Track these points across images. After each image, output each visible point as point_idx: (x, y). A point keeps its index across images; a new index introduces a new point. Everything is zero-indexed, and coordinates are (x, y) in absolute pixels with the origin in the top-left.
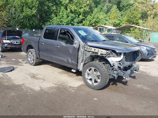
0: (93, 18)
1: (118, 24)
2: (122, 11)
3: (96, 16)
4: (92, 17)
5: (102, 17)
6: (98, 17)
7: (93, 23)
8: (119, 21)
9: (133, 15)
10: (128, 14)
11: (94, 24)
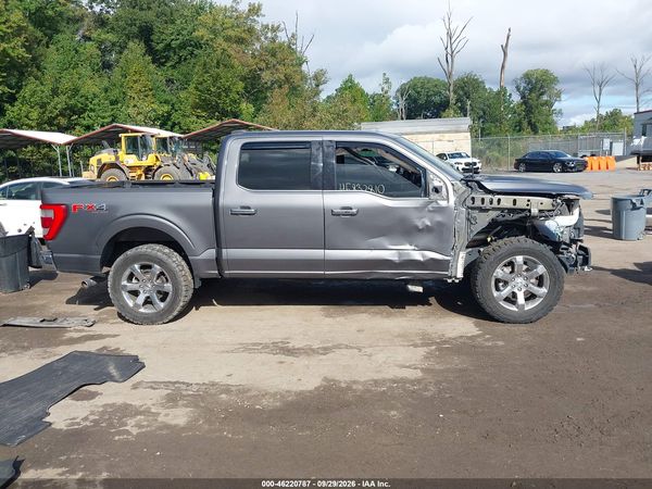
0: (55, 92)
1: (163, 116)
2: (163, 64)
3: (66, 84)
4: (47, 90)
5: (96, 90)
6: (76, 91)
7: (57, 115)
8: (166, 108)
9: (219, 85)
10: (201, 79)
11: (63, 121)
